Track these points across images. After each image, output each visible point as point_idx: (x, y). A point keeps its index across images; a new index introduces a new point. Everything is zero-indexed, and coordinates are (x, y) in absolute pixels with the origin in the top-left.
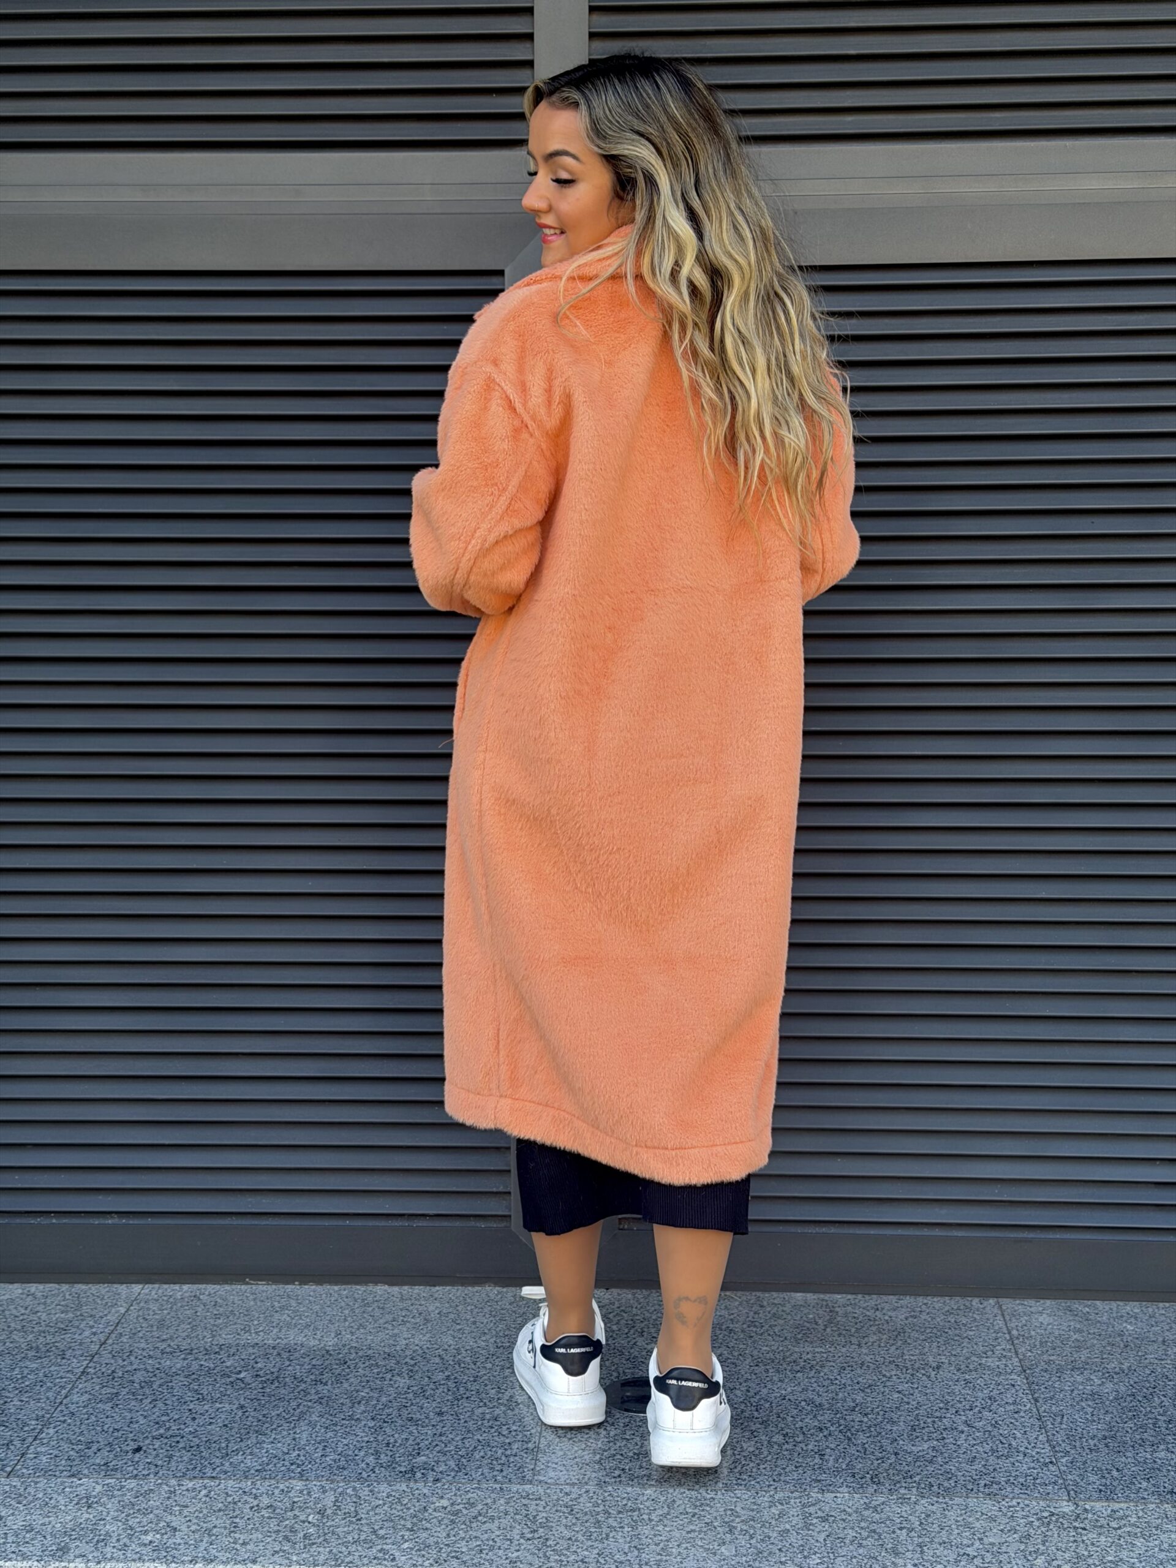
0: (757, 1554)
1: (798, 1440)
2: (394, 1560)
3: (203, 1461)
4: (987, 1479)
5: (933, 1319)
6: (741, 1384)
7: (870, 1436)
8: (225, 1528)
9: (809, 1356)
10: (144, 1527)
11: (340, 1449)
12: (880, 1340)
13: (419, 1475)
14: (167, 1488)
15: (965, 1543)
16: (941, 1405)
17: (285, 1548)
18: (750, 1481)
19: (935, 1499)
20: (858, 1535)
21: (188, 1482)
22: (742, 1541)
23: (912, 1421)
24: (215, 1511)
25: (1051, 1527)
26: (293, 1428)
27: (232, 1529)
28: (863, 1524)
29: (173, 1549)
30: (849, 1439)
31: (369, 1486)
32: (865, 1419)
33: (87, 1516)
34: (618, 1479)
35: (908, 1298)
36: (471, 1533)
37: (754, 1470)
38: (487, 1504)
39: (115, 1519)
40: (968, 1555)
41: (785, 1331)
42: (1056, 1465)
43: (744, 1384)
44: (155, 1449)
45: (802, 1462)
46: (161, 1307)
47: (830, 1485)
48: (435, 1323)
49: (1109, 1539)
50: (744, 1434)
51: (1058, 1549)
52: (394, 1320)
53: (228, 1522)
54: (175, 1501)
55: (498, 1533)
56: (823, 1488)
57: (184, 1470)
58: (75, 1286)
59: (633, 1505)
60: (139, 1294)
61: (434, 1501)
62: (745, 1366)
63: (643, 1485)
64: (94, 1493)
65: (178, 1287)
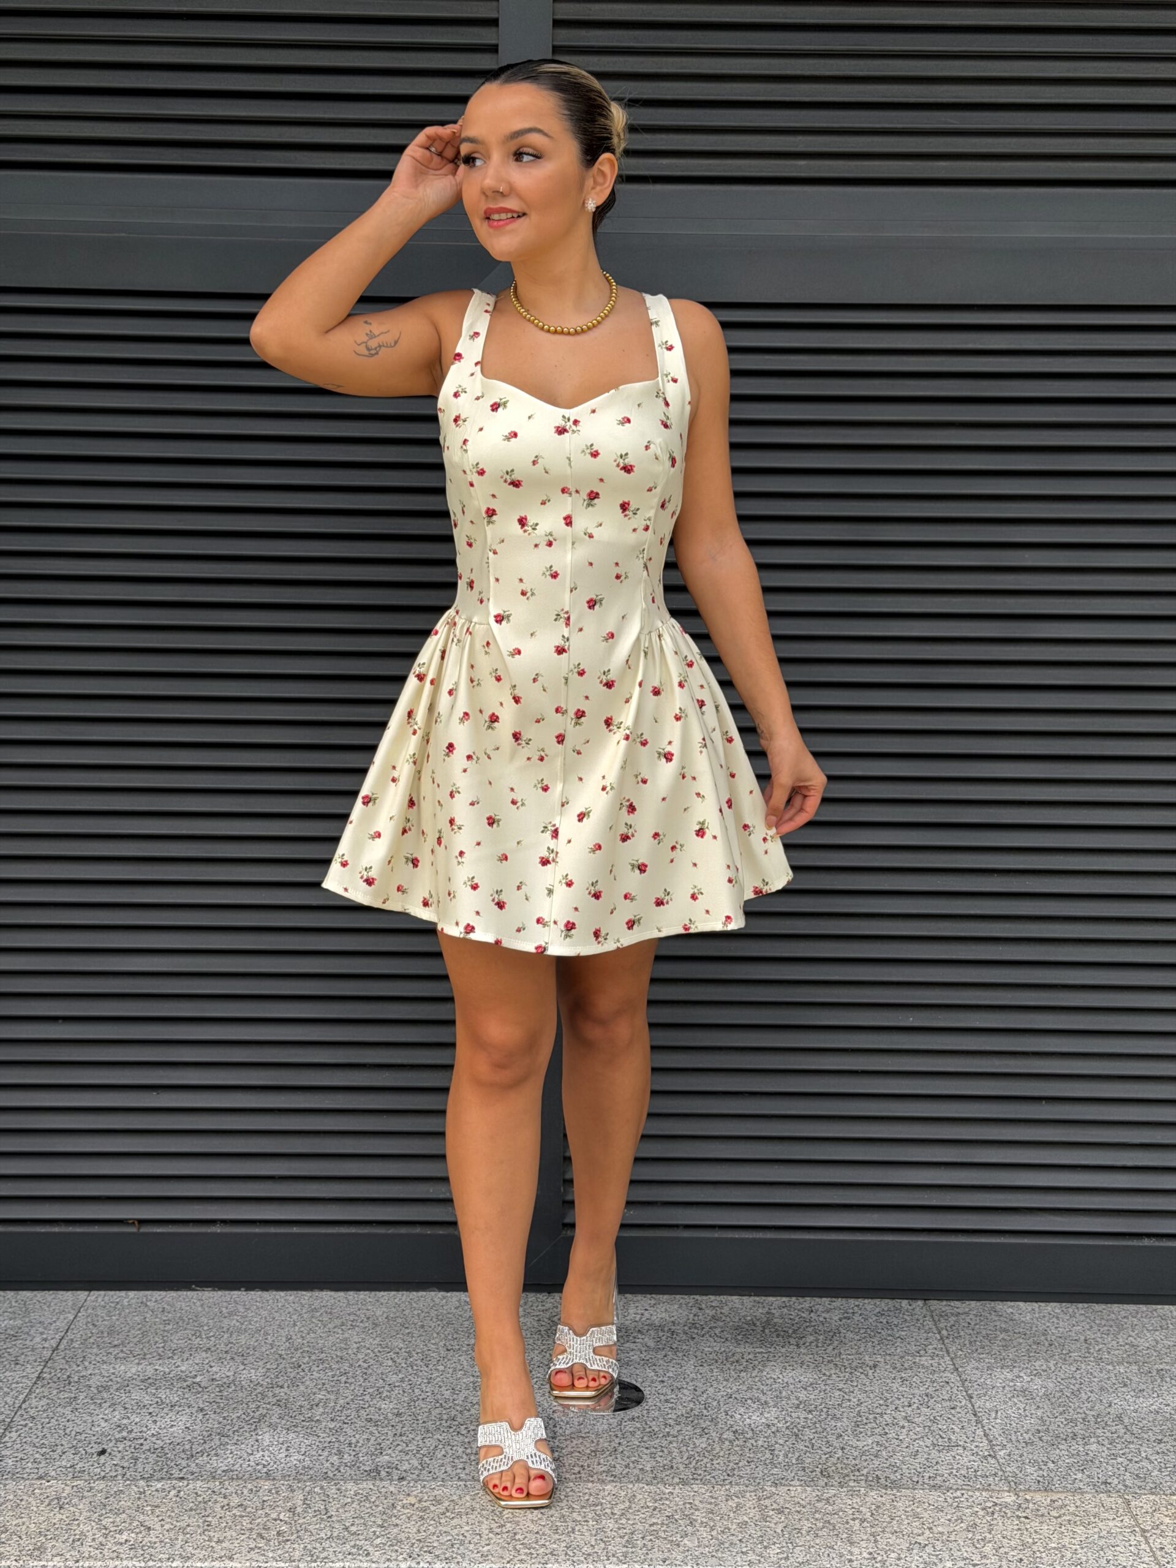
0: (719, 1546)
1: (748, 1436)
2: (368, 1555)
3: (169, 1463)
4: (932, 1473)
5: (866, 1319)
6: (687, 1384)
7: (816, 1432)
8: (199, 1526)
9: (751, 1356)
10: (118, 1526)
11: (303, 1450)
12: (817, 1340)
13: (383, 1474)
14: (136, 1489)
15: (915, 1532)
16: (881, 1402)
17: (260, 1545)
18: (705, 1476)
19: (884, 1491)
20: (813, 1526)
21: (156, 1483)
22: (704, 1532)
23: (855, 1417)
24: (186, 1511)
25: (995, 1517)
26: (255, 1430)
27: (206, 1527)
28: (817, 1516)
29: (149, 1547)
30: (797, 1435)
31: (336, 1484)
32: (810, 1416)
33: (61, 1516)
34: (578, 1476)
35: (840, 1299)
36: (441, 1528)
37: (708, 1465)
38: (453, 1501)
39: (89, 1519)
40: (920, 1544)
41: (725, 1333)
42: (995, 1457)
43: (691, 1384)
44: (119, 1452)
45: (754, 1457)
46: (109, 1314)
47: (782, 1479)
48: (384, 1327)
49: (1050, 1527)
50: (695, 1431)
51: (1004, 1538)
52: (343, 1324)
53: (201, 1521)
54: (146, 1501)
55: (467, 1528)
56: (776, 1482)
57: (151, 1472)
58: (20, 1292)
59: (595, 1500)
60: (86, 1300)
61: (401, 1499)
62: (689, 1367)
63: (603, 1481)
64: (64, 1495)
65: (123, 1293)
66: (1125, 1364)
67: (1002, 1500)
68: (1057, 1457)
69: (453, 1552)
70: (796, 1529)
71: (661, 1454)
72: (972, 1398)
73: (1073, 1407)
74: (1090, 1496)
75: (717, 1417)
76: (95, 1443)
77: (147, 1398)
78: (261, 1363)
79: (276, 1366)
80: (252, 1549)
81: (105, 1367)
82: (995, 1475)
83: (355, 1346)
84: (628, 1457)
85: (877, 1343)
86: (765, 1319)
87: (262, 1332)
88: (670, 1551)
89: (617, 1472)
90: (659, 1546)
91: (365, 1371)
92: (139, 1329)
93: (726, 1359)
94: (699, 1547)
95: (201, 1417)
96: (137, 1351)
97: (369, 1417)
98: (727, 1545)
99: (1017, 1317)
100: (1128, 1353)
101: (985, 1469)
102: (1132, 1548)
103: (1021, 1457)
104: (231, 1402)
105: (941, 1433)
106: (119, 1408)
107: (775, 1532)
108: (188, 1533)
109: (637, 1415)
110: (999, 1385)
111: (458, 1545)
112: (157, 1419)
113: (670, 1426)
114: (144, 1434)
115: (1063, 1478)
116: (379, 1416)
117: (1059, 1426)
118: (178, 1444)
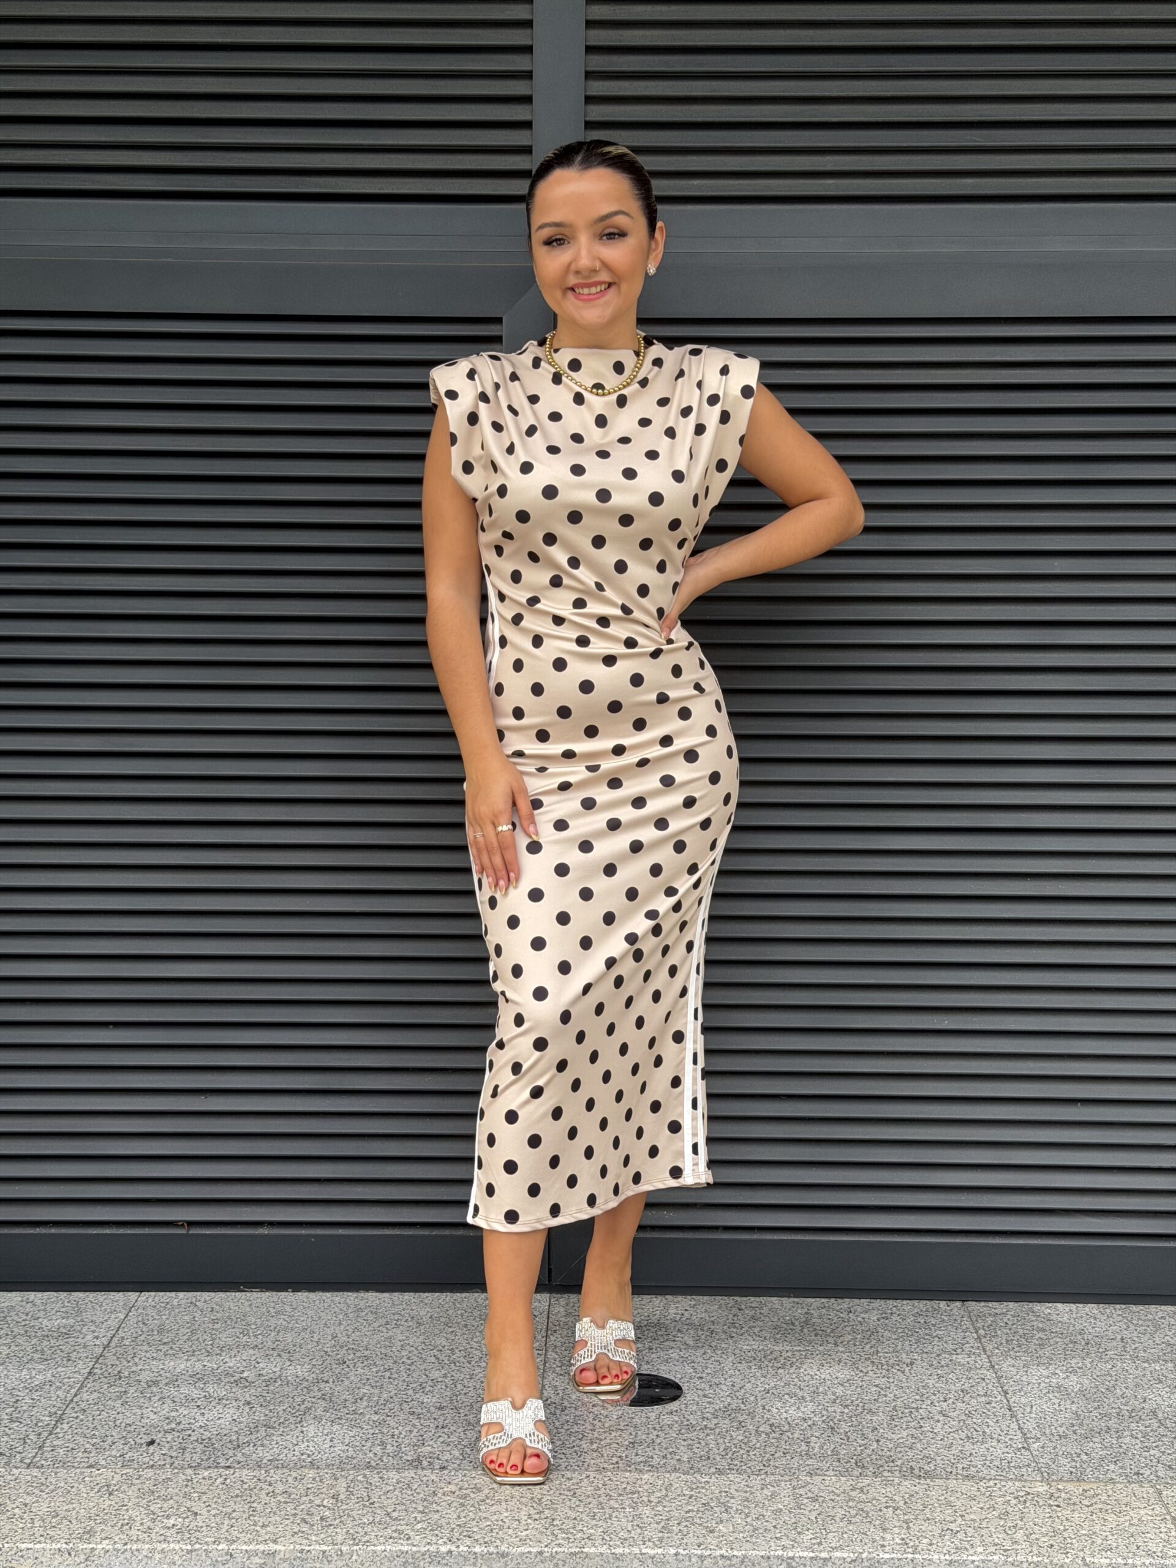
0: (753, 1531)
1: (784, 1429)
2: (409, 1538)
3: (215, 1453)
4: (965, 1464)
5: (903, 1320)
6: (726, 1379)
7: (852, 1426)
8: (244, 1512)
9: (788, 1354)
10: (165, 1511)
11: (347, 1441)
13: (425, 1463)
14: (184, 1477)
15: (947, 1519)
16: (917, 1397)
17: (304, 1529)
18: (741, 1466)
19: (917, 1481)
20: (847, 1513)
21: (203, 1471)
22: (739, 1519)
23: (890, 1411)
24: (232, 1497)
25: (1028, 1505)
26: (300, 1422)
27: (251, 1513)
28: (851, 1504)
29: (195, 1532)
30: (832, 1428)
31: (378, 1473)
32: (846, 1411)
33: (110, 1502)
34: (616, 1466)
35: (878, 1300)
36: (480, 1514)
37: (744, 1456)
38: (493, 1489)
39: (137, 1505)
40: (952, 1530)
41: (764, 1331)
42: (1029, 1449)
43: (729, 1380)
44: (168, 1442)
45: (790, 1449)
46: (159, 1313)
47: (818, 1469)
48: (428, 1326)
49: (1082, 1515)
50: (732, 1424)
51: (1035, 1525)
52: (387, 1323)
53: (246, 1507)
54: (193, 1488)
55: (506, 1514)
56: (812, 1472)
57: (199, 1461)
58: (73, 1293)
59: (632, 1488)
60: (136, 1301)
61: (442, 1486)
62: (728, 1362)
63: (641, 1471)
64: (114, 1482)
65: (173, 1294)
66: (1161, 1362)
67: (1034, 1490)
68: (1091, 1450)
69: (492, 1536)
70: (829, 1516)
71: (698, 1445)
72: (1008, 1394)
73: (1107, 1402)
74: (1122, 1486)
75: (754, 1411)
76: (144, 1434)
77: (196, 1392)
78: (307, 1359)
79: (321, 1363)
80: (295, 1533)
81: (154, 1363)
82: (1029, 1465)
83: (399, 1343)
84: (666, 1449)
85: (914, 1341)
86: (804, 1319)
87: (308, 1331)
88: (705, 1536)
89: (654, 1462)
90: (694, 1532)
91: (409, 1367)
92: (189, 1328)
93: (765, 1357)
94: (734, 1532)
95: (248, 1410)
96: (186, 1348)
97: (411, 1410)
98: (761, 1531)
99: (1054, 1317)
100: (1164, 1351)
101: (1019, 1461)
102: (1162, 1535)
103: (1054, 1449)
104: (277, 1396)
105: (975, 1426)
106: (168, 1401)
107: (809, 1519)
108: (234, 1518)
109: (675, 1409)
110: (1034, 1381)
111: (497, 1530)
112: (205, 1412)
113: (707, 1419)
114: (193, 1426)
115: (1096, 1469)
116: (422, 1409)
117: (1093, 1420)
118: (225, 1435)
